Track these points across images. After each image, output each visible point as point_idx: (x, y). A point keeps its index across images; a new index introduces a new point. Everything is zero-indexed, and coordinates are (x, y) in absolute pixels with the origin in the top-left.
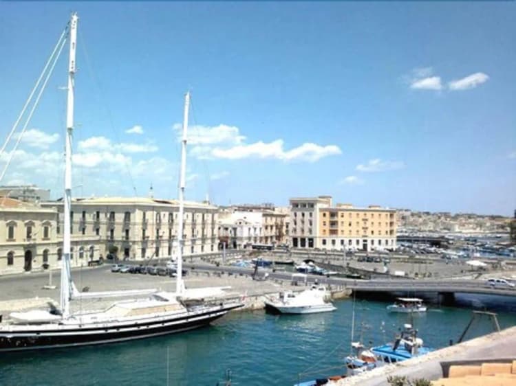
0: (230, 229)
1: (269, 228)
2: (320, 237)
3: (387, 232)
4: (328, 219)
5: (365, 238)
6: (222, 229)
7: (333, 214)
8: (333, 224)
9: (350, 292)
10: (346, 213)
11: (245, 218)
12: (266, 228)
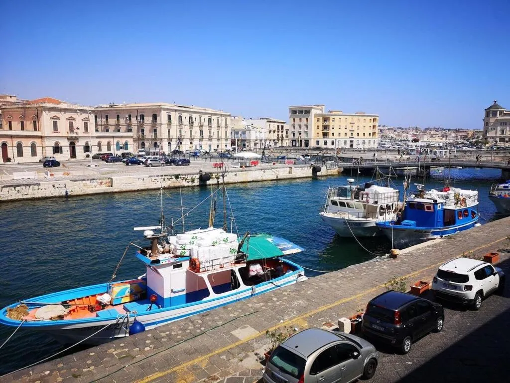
0: (240, 133)
1: (272, 133)
2: (314, 139)
3: (370, 134)
4: (321, 123)
5: (352, 139)
6: (233, 133)
7: (326, 120)
8: (326, 127)
9: (342, 169)
10: (337, 118)
11: (252, 124)
12: (270, 132)
